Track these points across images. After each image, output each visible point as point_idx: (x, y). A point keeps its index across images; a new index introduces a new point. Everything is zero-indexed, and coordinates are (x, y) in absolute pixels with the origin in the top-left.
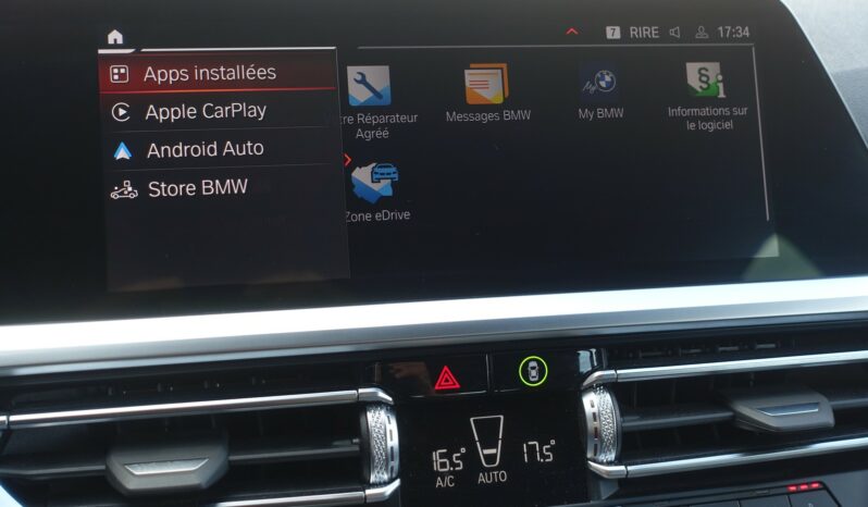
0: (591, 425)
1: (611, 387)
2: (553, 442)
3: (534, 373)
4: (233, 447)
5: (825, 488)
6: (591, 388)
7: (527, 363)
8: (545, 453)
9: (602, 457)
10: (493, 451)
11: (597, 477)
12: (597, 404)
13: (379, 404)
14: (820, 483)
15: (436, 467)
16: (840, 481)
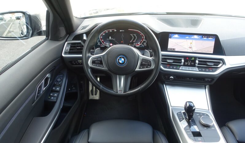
1: (198, 60)
3: (193, 59)
8: (193, 64)
9: (197, 65)
10: (189, 63)
12: (197, 62)
13: (183, 59)
15: (186, 63)
16: (213, 69)
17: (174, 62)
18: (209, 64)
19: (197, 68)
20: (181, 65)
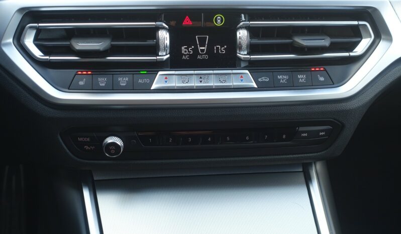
0: (238, 40)
1: (248, 28)
2: (225, 47)
3: (219, 21)
4: (113, 40)
5: (325, 70)
6: (241, 28)
7: (217, 17)
8: (222, 50)
9: (242, 53)
10: (204, 48)
11: (240, 59)
12: (242, 35)
13: (164, 28)
14: (324, 68)
15: (183, 52)
16: (330, 69)
18: (305, 42)
19: (247, 72)
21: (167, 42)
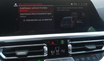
1: (71, 44)
2: (65, 50)
3: (62, 42)
6: (69, 44)
9: (70, 52)
10: (58, 51)
14: (94, 55)
15: (52, 53)
16: (97, 55)
17: (29, 54)
18: (89, 47)
19: (72, 58)
20: (45, 58)
21: (47, 50)
